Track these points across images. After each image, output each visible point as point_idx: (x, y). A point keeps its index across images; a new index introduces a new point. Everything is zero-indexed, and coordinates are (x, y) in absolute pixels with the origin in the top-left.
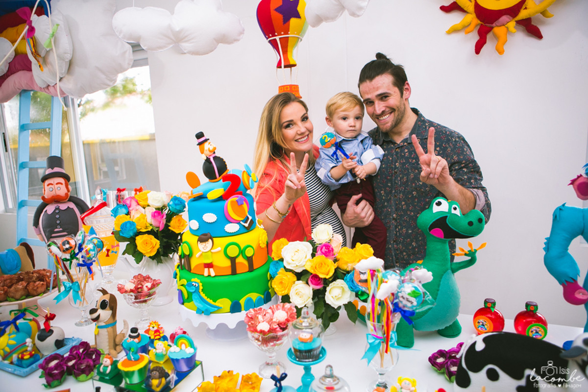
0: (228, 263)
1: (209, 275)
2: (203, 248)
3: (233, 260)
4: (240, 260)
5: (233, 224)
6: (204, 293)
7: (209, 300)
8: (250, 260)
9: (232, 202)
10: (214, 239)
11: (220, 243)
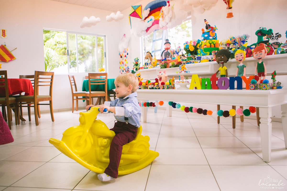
0: (209, 45)
3: (211, 44)
4: (212, 44)
5: (211, 37)
8: (214, 45)
9: (211, 32)
11: (208, 41)
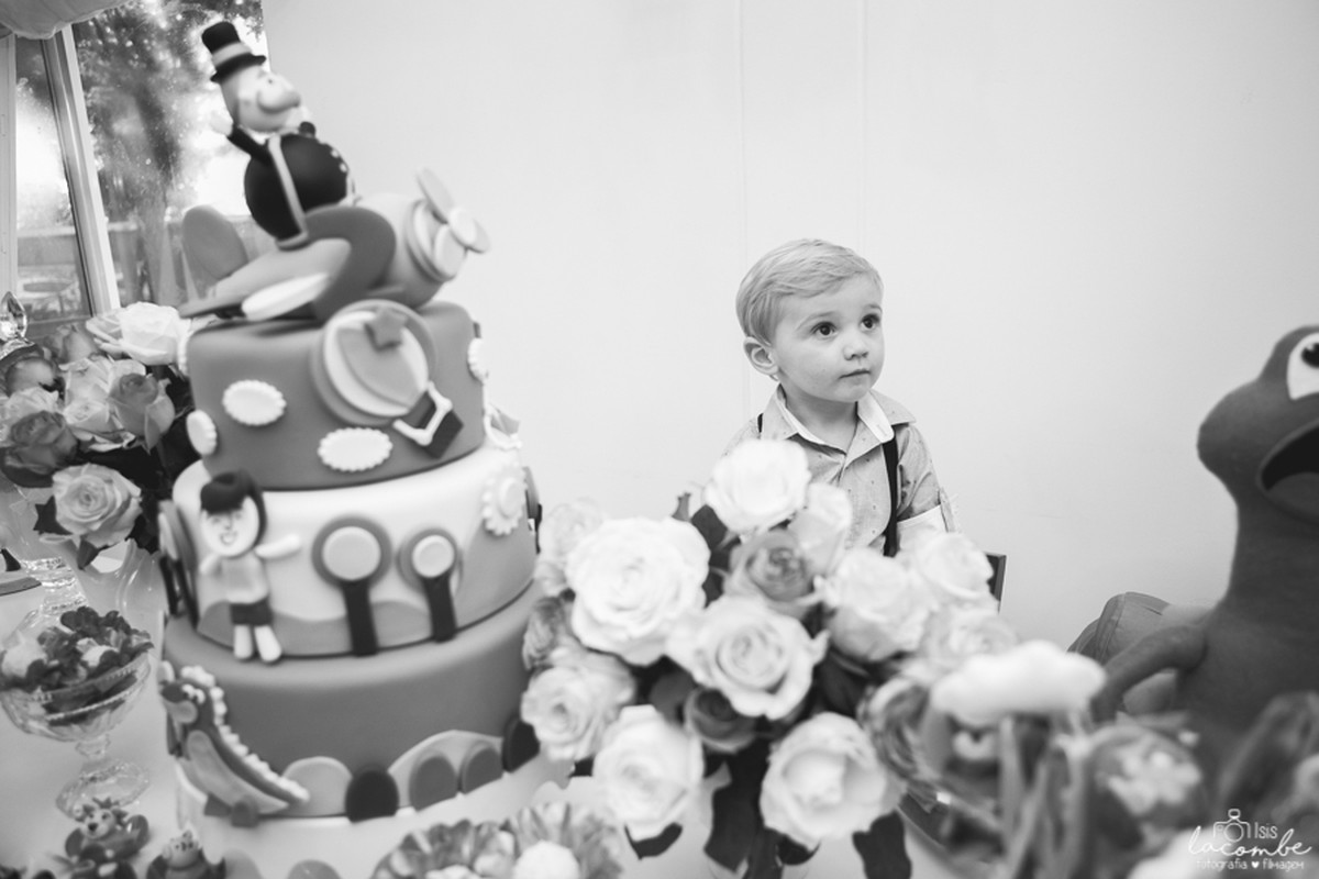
0: (328, 608)
1: (255, 656)
2: (222, 538)
3: (356, 594)
4: (391, 592)
5: (359, 432)
6: (233, 731)
7: (255, 763)
8: (436, 591)
9: (344, 333)
10: (268, 497)
11: (295, 513)
